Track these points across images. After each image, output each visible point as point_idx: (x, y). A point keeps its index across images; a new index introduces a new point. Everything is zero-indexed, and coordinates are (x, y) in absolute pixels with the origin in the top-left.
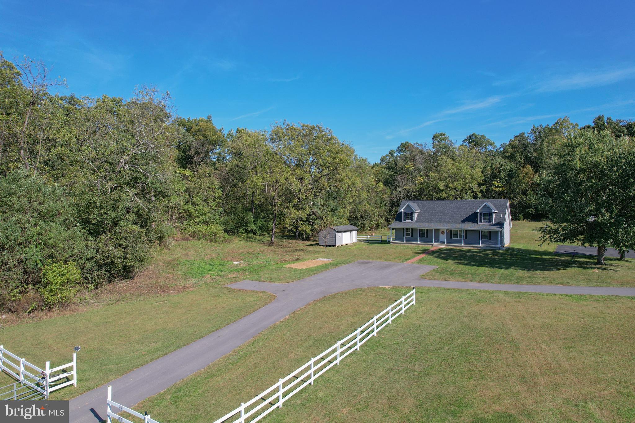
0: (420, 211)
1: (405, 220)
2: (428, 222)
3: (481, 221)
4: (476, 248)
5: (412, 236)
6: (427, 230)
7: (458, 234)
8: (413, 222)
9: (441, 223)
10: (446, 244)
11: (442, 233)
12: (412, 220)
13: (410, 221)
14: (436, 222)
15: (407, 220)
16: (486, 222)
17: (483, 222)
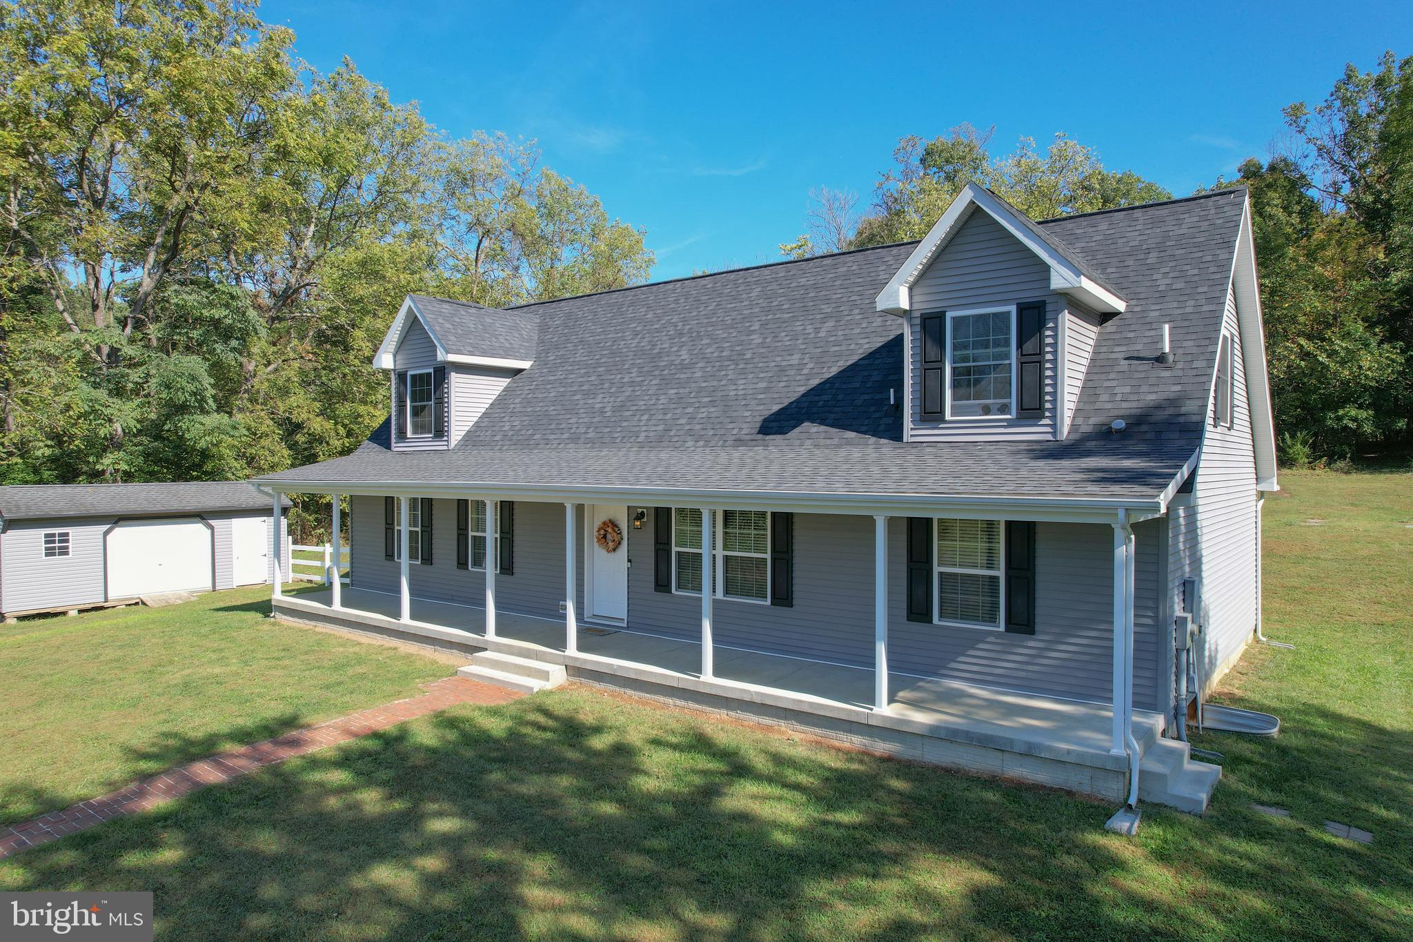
0: (526, 365)
1: (402, 433)
3: (931, 414)
5: (427, 558)
6: (507, 512)
8: (439, 445)
12: (440, 432)
13: (425, 443)
15: (415, 432)
16: (986, 414)
17: (948, 417)
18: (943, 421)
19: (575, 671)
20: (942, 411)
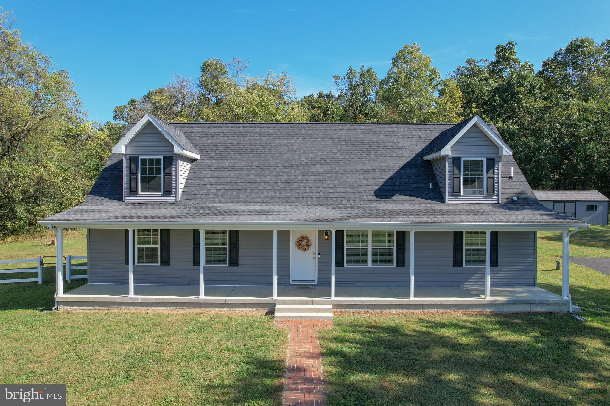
0: (198, 156)
1: (133, 192)
2: (236, 199)
3: (455, 193)
4: (474, 311)
5: (166, 261)
6: (234, 234)
7: (370, 248)
8: (170, 199)
9: (293, 202)
10: (333, 298)
11: (299, 245)
12: (168, 191)
13: (157, 197)
14: (272, 198)
15: (142, 191)
16: (474, 194)
17: (462, 194)
18: (460, 196)
19: (338, 306)
20: (460, 192)
